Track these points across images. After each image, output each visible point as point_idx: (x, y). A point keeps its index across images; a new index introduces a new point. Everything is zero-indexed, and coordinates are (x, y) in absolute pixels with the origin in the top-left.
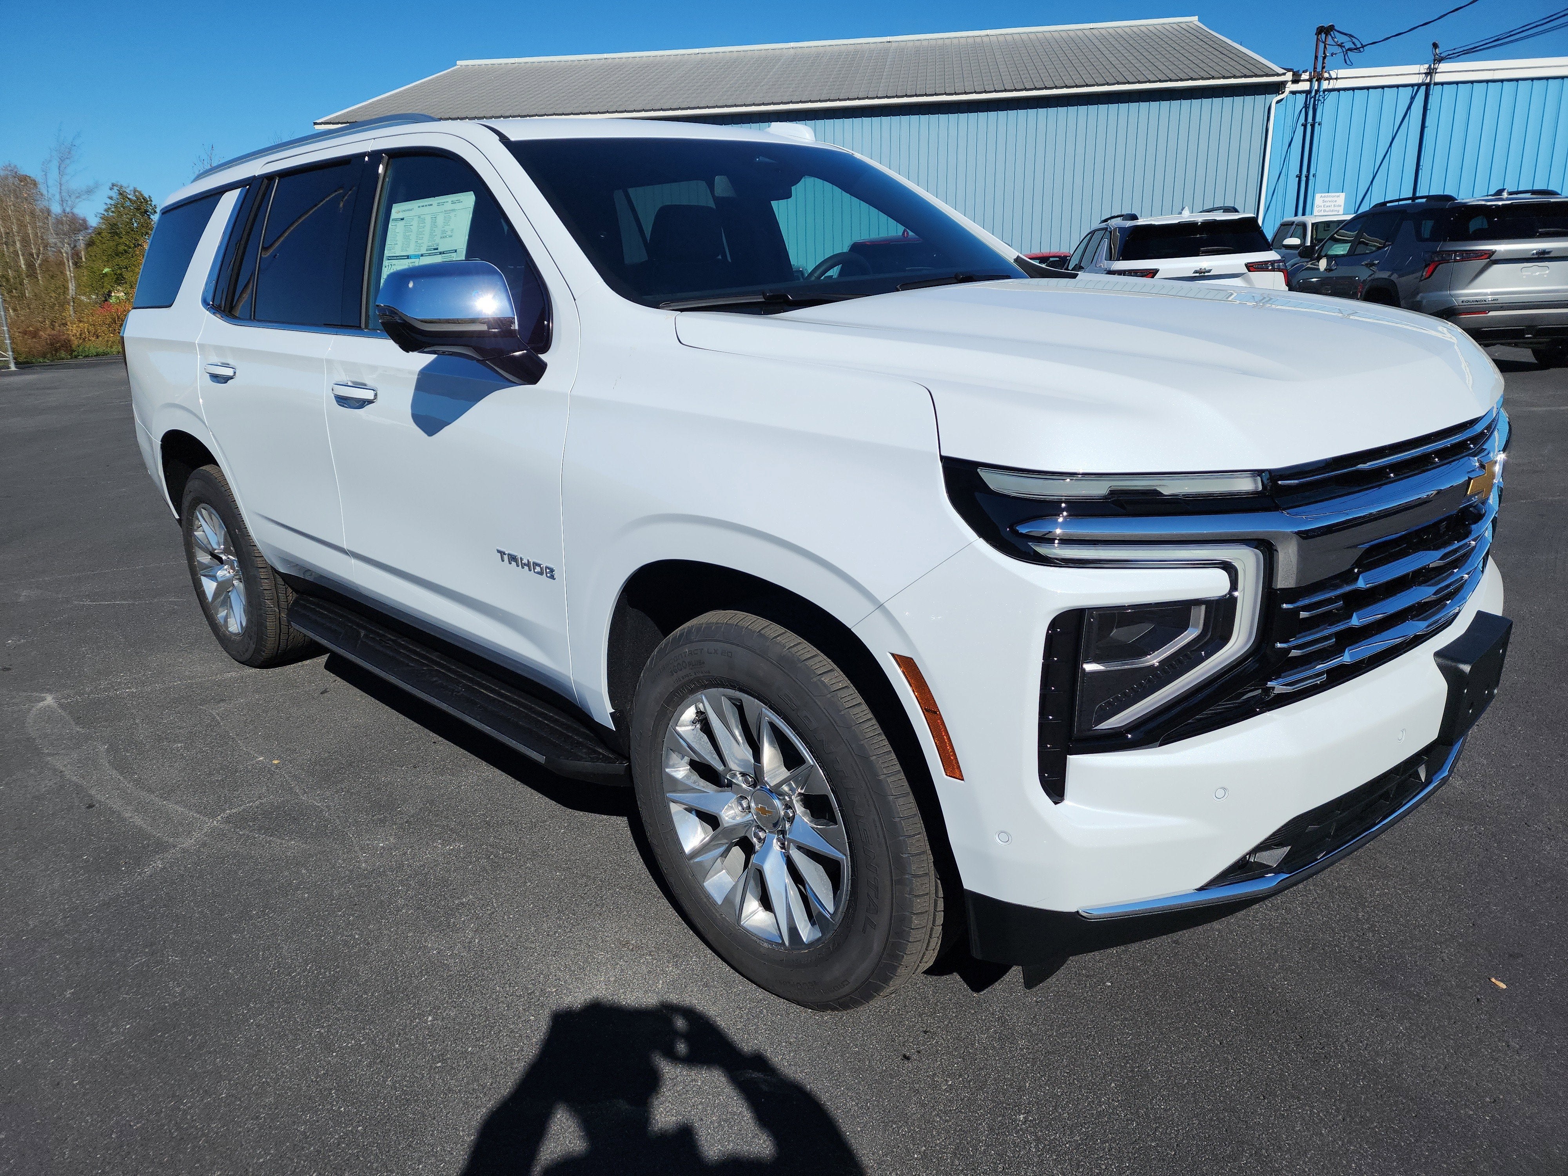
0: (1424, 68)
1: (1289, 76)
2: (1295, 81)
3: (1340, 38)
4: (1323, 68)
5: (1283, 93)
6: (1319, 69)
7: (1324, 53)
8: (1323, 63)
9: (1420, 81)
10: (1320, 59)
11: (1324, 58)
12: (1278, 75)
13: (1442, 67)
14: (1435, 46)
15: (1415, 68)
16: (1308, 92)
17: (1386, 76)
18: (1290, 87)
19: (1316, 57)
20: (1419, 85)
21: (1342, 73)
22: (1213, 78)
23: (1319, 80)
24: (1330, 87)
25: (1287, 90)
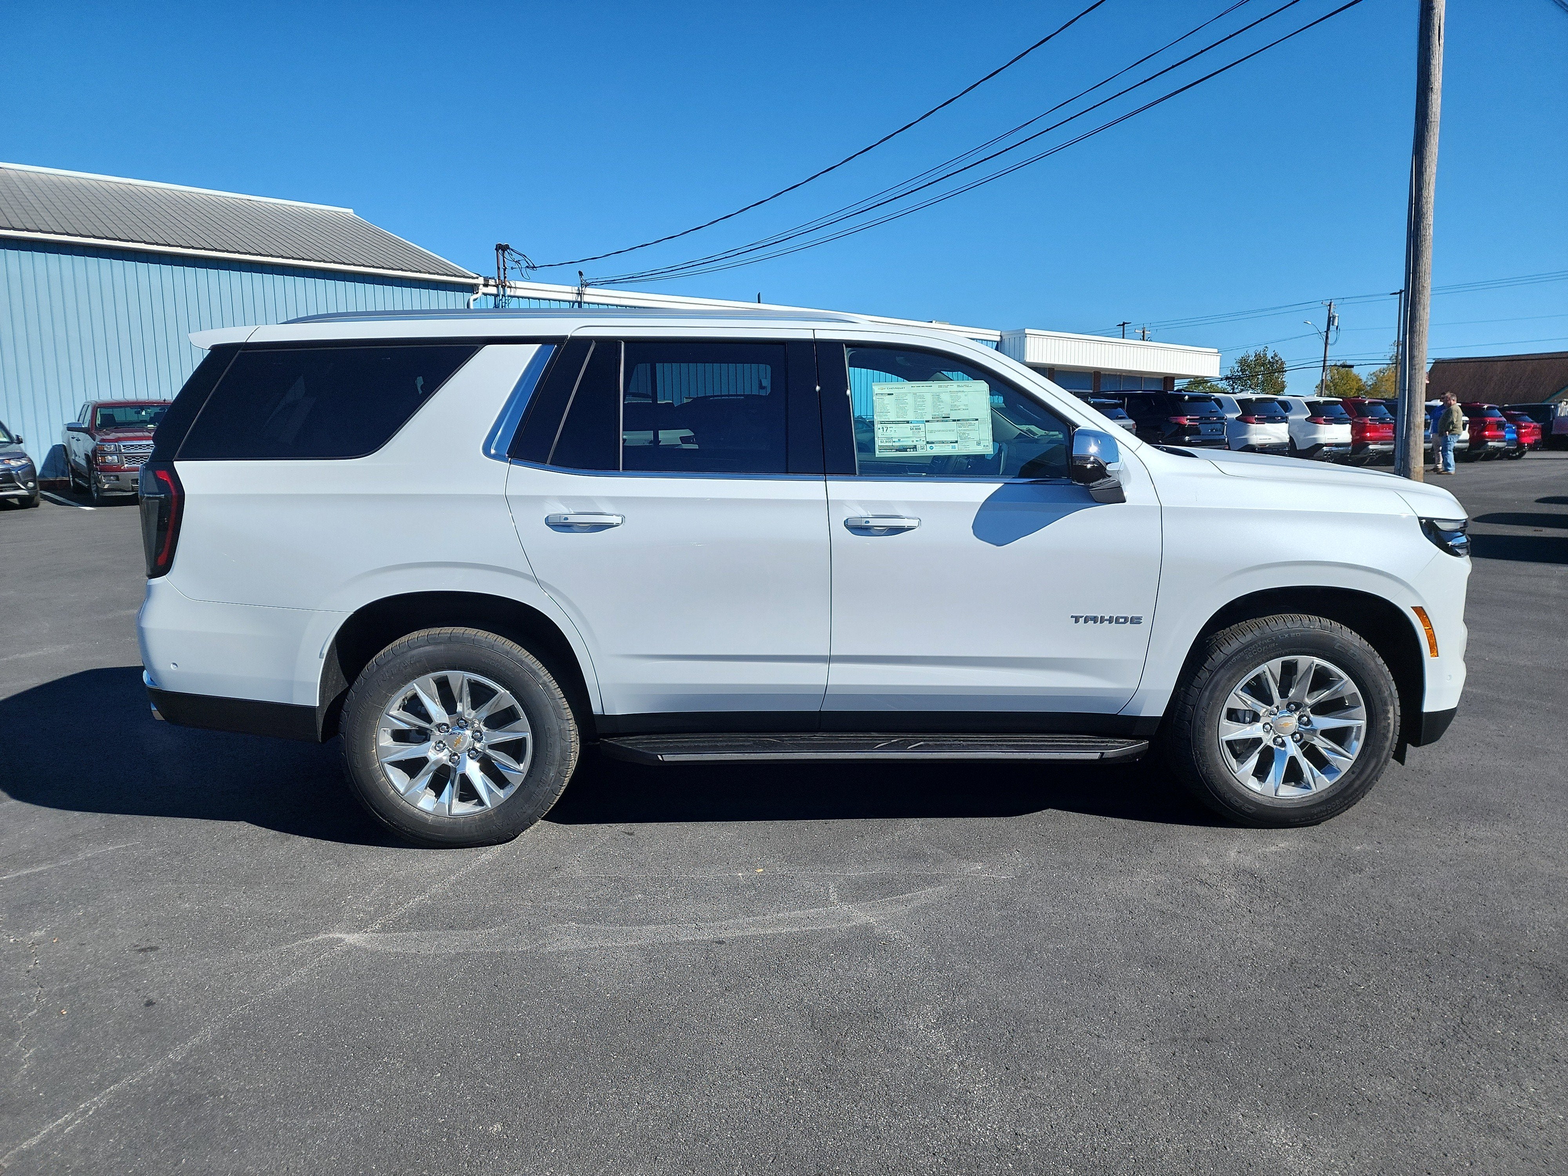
0: (575, 289)
1: (481, 281)
2: (486, 285)
3: (517, 257)
4: (505, 277)
5: (477, 293)
6: (502, 278)
7: (504, 266)
8: (505, 274)
9: (574, 299)
10: (502, 270)
11: (505, 270)
12: (473, 278)
13: (588, 290)
14: (581, 273)
15: (568, 289)
16: (496, 296)
17: (550, 291)
18: (482, 289)
19: (499, 268)
20: (574, 302)
21: (519, 284)
22: (420, 272)
23: (504, 287)
24: (512, 294)
25: (480, 292)
